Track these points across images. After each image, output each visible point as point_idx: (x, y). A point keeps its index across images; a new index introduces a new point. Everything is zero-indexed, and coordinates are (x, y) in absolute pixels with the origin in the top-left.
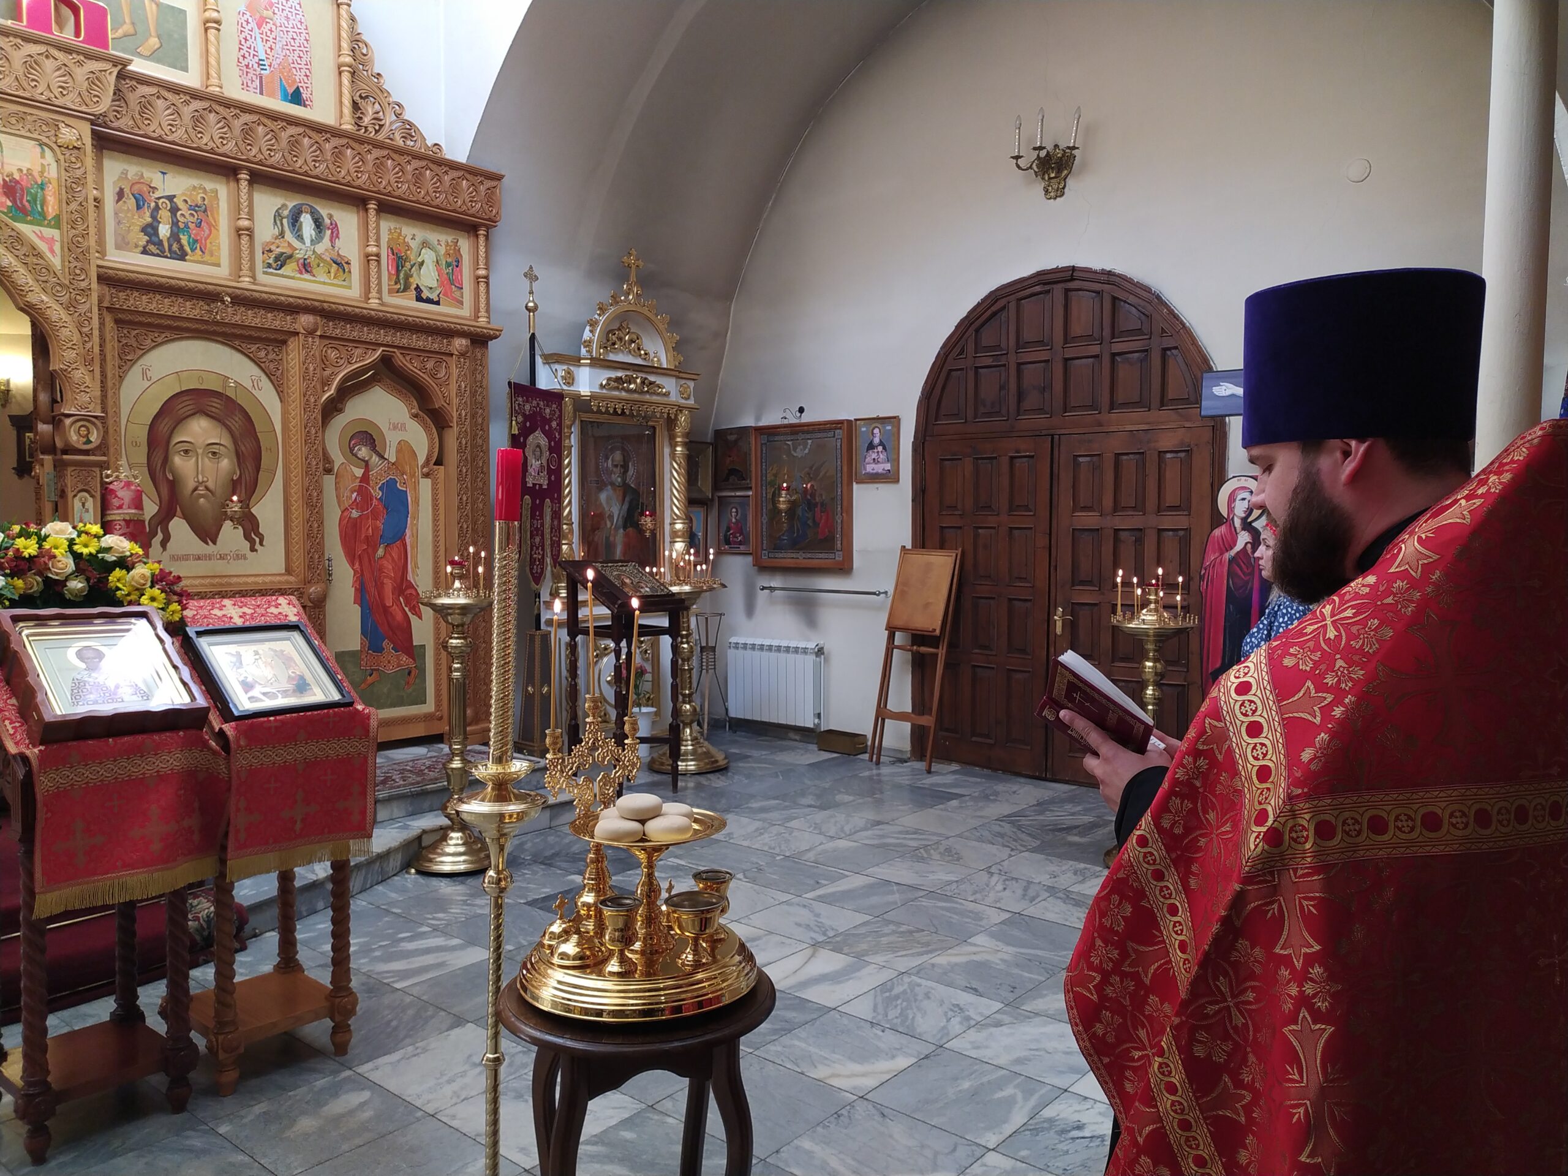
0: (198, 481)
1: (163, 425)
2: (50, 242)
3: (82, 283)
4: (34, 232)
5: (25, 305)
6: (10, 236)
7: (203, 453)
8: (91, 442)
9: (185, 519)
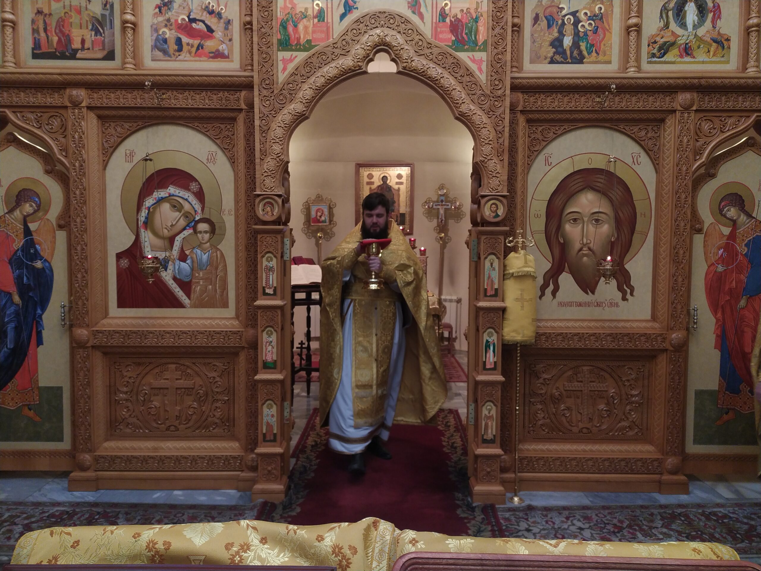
0: (583, 243)
1: (558, 200)
2: (479, 62)
3: (499, 91)
4: (469, 57)
5: (459, 115)
6: (452, 63)
7: (588, 220)
8: (499, 216)
9: (571, 273)
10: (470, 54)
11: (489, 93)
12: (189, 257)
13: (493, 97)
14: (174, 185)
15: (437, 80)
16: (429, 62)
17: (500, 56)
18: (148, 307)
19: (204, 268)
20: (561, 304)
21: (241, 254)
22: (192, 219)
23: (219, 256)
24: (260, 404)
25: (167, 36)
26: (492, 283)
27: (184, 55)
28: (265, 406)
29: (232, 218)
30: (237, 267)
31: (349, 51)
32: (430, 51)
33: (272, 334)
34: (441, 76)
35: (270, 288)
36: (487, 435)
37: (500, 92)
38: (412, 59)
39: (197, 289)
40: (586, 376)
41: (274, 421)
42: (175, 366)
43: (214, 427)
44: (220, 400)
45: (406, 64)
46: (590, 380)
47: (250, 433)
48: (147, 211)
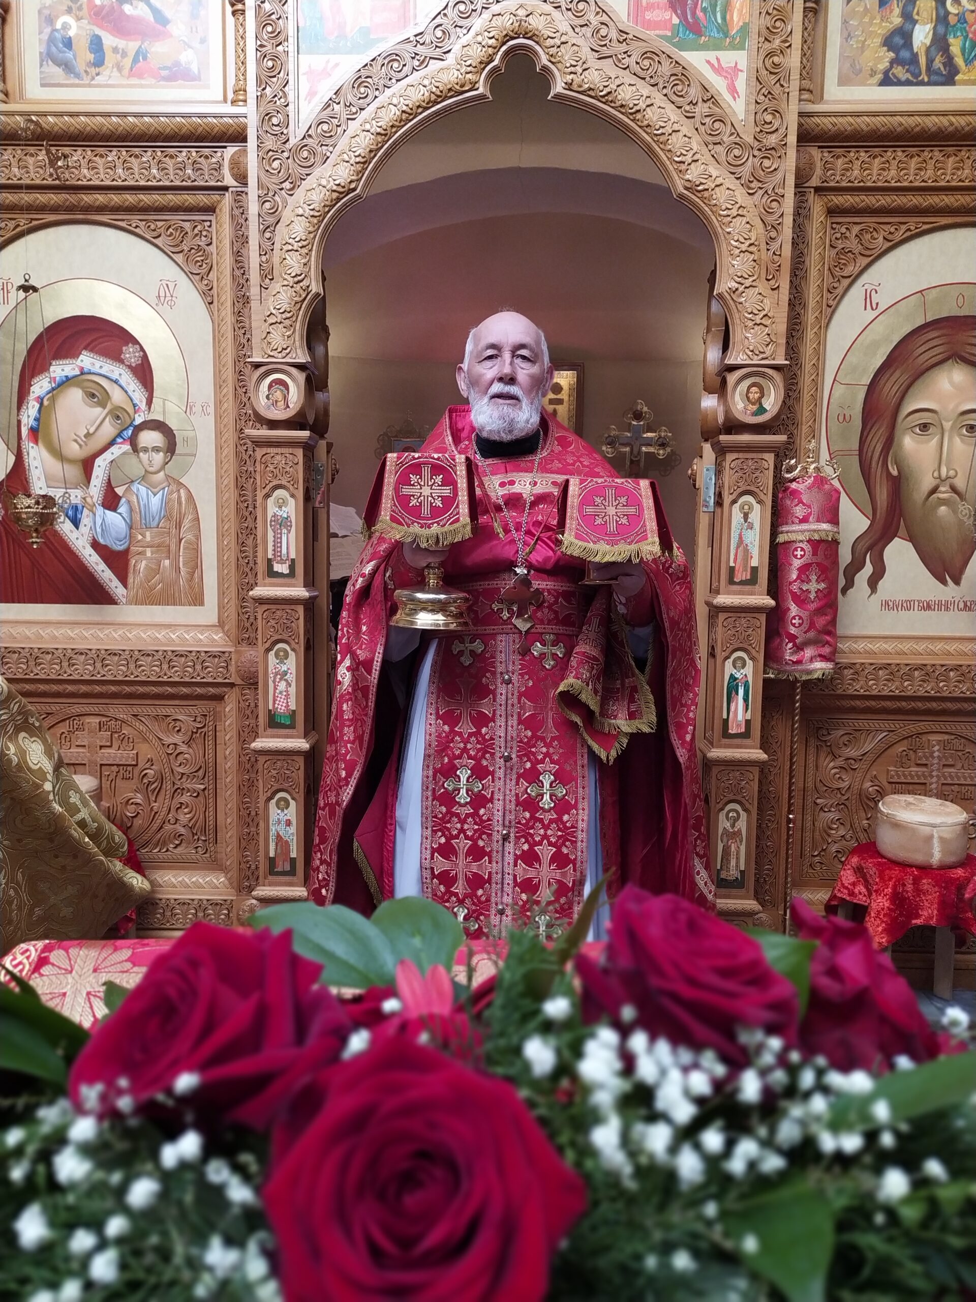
0: (940, 477)
1: (889, 385)
2: (731, 74)
3: (774, 136)
4: (708, 62)
5: (686, 188)
6: (671, 75)
7: (952, 427)
8: (765, 411)
9: (911, 541)
10: (711, 55)
11: (749, 139)
12: (123, 500)
13: (760, 150)
14: (91, 351)
15: (639, 111)
16: (621, 73)
17: (776, 59)
18: (42, 602)
19: (154, 524)
20: (886, 605)
21: (227, 495)
22: (129, 422)
23: (183, 499)
24: (262, 798)
25: (72, 33)
26: (747, 555)
27: (107, 74)
28: (273, 802)
29: (211, 420)
30: (221, 521)
31: (449, 51)
32: (623, 47)
33: (286, 656)
34: (649, 102)
35: (282, 562)
36: (728, 871)
37: (773, 140)
38: (585, 66)
39: (140, 566)
40: (936, 754)
41: (292, 834)
42: (97, 720)
43: (177, 842)
44: (189, 791)
45: (572, 76)
46: (944, 762)
47: (247, 856)
48: (37, 406)
